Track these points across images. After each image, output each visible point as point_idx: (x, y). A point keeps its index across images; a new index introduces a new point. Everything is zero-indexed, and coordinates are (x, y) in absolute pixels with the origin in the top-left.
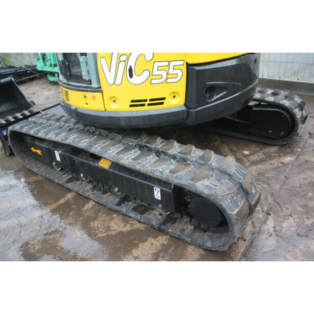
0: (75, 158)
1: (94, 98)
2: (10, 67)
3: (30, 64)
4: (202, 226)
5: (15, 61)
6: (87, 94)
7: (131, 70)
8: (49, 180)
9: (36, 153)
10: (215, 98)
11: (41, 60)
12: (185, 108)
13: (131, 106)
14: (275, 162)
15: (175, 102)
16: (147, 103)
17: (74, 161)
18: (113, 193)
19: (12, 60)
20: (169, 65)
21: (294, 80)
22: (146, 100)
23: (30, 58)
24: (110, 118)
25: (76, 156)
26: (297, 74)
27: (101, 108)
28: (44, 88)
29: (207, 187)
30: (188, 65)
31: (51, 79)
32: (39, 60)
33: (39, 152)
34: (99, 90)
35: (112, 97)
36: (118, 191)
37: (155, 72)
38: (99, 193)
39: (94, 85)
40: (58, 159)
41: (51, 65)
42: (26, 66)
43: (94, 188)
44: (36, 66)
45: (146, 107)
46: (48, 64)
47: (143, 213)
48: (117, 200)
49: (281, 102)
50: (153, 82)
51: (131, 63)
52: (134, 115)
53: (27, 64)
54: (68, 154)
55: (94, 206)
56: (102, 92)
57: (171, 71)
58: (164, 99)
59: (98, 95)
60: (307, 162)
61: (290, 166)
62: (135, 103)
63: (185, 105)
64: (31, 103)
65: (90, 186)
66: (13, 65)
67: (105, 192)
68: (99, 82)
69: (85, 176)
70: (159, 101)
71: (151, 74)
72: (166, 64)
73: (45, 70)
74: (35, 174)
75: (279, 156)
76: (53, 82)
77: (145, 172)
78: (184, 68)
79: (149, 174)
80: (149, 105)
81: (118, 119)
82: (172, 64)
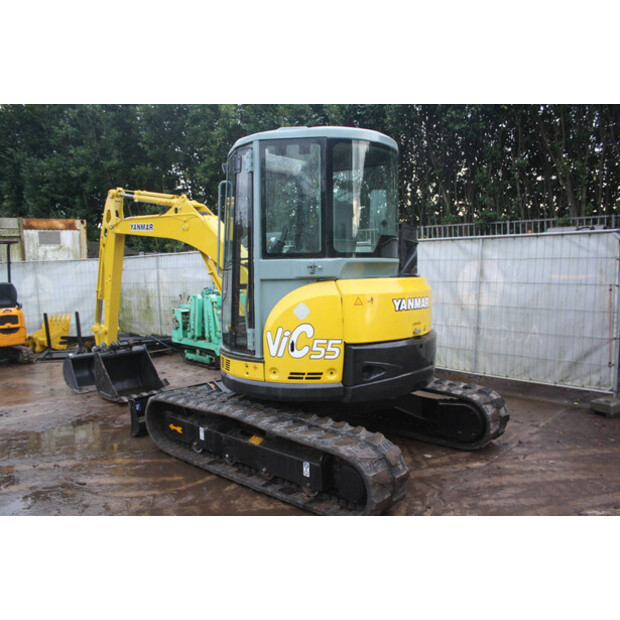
0: (222, 435)
1: (255, 368)
2: (132, 335)
3: (159, 333)
4: (349, 507)
5: (137, 326)
6: (249, 363)
7: (292, 344)
8: (186, 462)
9: (175, 431)
10: (373, 377)
11: (181, 329)
12: (341, 385)
13: (290, 378)
14: (459, 467)
15: (333, 378)
16: (304, 376)
17: (221, 438)
18: (259, 476)
19: (134, 325)
20: (327, 343)
21: (525, 379)
22: (304, 374)
23: (161, 324)
24: (269, 389)
25: (224, 432)
26: (528, 372)
27: (261, 378)
28: (177, 368)
29: (349, 451)
30: (346, 345)
31: (189, 356)
32: (177, 328)
33: (179, 429)
34: (261, 360)
35: (273, 368)
36: (266, 472)
37: (315, 348)
38: (245, 476)
39: (258, 355)
40: (202, 436)
41: (193, 337)
42: (153, 335)
43: (239, 471)
44: (170, 337)
45: (304, 381)
46: (190, 335)
47: (290, 493)
48: (264, 482)
49: (469, 396)
50: (312, 357)
51: (294, 338)
52: (292, 387)
53: (155, 333)
54: (214, 431)
55: (236, 489)
56: (264, 362)
57: (329, 349)
58: (321, 374)
59: (260, 365)
60: (499, 468)
61: (475, 471)
62: (294, 375)
63: (342, 382)
64: (164, 383)
65: (235, 469)
66: (134, 332)
67: (250, 475)
68: (262, 353)
69: (231, 457)
70: (316, 376)
71: (311, 349)
72: (325, 341)
73: (183, 342)
74: (169, 455)
75: (468, 461)
76: (191, 360)
77: (295, 440)
78: (342, 347)
79: (299, 441)
80: (307, 378)
81: (276, 389)
82: (331, 342)
